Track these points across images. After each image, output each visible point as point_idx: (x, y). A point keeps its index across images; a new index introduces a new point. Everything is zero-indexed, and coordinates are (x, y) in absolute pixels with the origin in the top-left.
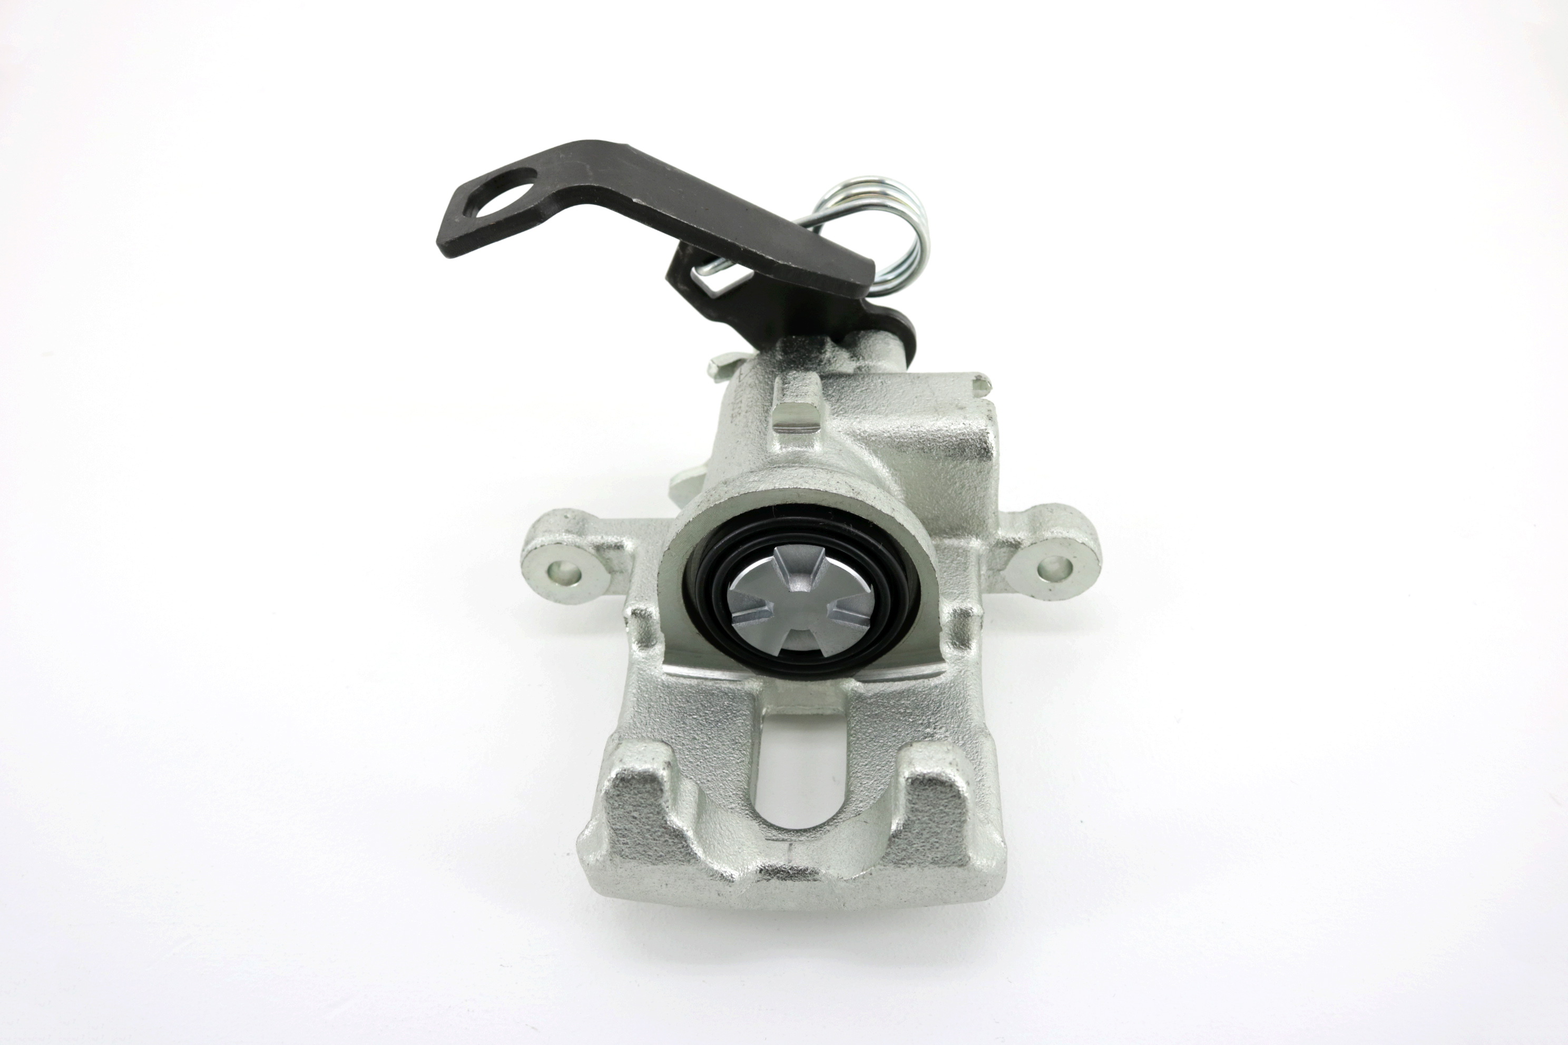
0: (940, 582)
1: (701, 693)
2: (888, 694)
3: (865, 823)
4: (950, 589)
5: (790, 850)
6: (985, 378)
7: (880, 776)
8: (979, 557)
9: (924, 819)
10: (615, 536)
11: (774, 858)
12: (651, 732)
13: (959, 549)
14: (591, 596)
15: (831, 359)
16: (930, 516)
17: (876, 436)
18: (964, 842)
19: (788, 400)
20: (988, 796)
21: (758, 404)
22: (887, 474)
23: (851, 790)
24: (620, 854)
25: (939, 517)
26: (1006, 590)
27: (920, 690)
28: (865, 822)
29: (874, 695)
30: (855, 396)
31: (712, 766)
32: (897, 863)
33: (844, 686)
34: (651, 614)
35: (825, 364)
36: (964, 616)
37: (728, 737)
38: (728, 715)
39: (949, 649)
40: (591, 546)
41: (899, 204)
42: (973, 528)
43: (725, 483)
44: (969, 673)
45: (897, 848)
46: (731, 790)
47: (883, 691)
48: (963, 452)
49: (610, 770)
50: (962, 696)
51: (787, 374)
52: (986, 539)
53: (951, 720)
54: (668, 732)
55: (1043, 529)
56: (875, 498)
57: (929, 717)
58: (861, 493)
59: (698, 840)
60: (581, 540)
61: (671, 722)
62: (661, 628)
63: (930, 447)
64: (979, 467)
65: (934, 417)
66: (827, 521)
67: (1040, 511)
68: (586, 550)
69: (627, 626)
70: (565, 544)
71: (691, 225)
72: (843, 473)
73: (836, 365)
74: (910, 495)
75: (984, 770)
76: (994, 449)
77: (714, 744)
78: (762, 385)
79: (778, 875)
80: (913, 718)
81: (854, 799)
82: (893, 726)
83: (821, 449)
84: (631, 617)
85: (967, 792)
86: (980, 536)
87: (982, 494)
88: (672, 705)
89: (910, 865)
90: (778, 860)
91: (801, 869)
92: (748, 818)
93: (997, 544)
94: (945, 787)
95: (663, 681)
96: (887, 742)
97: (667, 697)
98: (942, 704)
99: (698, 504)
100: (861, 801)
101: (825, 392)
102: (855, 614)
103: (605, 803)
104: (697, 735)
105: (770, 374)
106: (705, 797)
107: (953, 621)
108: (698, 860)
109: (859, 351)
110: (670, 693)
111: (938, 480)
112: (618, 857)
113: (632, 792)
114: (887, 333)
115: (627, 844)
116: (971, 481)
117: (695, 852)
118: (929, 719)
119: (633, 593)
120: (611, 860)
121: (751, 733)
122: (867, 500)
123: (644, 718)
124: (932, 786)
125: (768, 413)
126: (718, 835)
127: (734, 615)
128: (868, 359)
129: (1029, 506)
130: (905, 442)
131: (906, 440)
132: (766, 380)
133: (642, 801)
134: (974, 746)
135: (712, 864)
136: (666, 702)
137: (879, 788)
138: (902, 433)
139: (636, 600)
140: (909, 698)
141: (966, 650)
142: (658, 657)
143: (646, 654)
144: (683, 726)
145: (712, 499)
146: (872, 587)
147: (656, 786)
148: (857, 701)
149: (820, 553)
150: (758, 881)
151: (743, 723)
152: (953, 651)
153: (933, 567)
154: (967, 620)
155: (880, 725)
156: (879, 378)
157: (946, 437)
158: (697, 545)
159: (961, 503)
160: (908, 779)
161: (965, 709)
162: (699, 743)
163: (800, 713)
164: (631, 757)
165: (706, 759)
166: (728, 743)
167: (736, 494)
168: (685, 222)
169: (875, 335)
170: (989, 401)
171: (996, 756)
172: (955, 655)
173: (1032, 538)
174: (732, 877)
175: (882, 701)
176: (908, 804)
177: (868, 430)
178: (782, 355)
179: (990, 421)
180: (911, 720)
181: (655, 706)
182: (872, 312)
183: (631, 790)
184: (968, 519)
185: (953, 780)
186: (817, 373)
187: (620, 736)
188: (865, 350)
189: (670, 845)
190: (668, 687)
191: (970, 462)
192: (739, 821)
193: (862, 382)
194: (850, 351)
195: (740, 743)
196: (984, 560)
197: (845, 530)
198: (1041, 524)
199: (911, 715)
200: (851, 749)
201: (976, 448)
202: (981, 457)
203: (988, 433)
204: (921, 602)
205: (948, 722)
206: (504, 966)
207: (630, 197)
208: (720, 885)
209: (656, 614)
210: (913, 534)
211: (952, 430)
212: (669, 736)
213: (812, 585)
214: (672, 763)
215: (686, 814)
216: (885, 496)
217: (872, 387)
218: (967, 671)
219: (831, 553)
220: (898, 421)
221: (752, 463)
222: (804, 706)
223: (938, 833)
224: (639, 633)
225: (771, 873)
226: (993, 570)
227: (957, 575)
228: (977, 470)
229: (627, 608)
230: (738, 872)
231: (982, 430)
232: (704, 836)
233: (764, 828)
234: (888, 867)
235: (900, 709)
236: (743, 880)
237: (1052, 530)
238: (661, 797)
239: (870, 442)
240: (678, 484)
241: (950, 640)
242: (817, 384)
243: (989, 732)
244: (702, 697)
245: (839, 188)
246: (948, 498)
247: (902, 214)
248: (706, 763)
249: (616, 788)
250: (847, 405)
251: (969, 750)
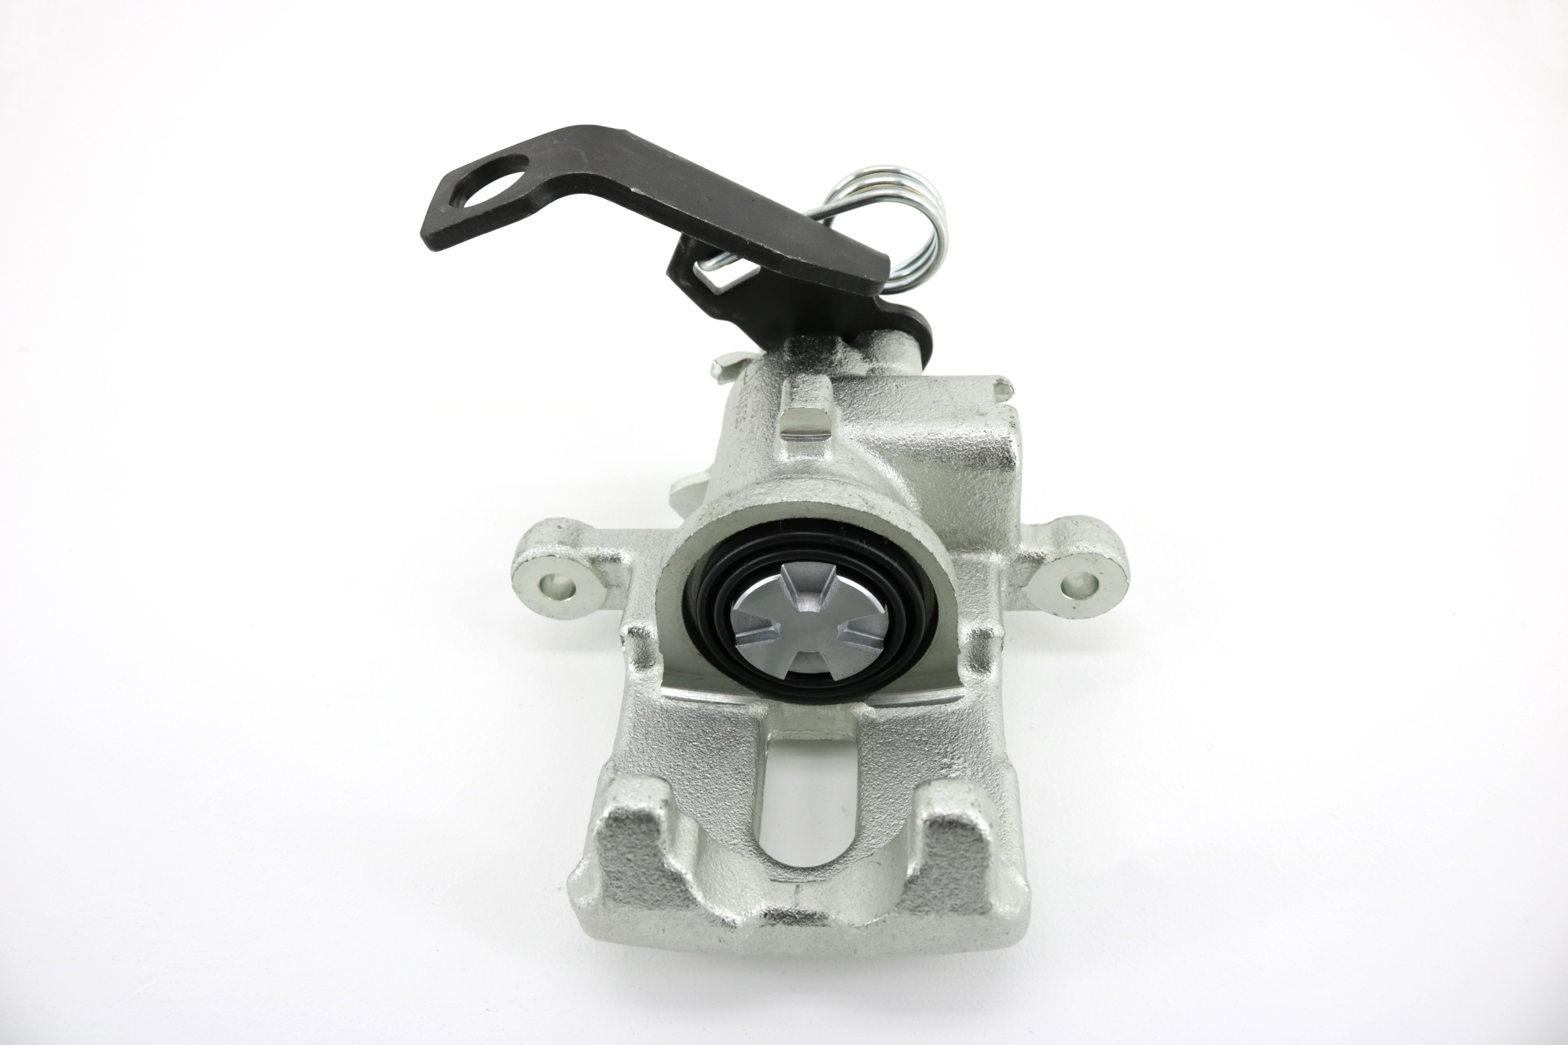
0: (959, 600)
1: (702, 718)
2: (902, 720)
3: (878, 865)
4: (969, 608)
5: (797, 892)
6: (1007, 382)
7: (893, 810)
8: (999, 573)
9: (943, 864)
10: (611, 548)
11: (780, 902)
12: (649, 761)
13: (979, 564)
14: (585, 612)
15: (842, 361)
16: (947, 529)
17: (891, 443)
18: (986, 888)
19: (796, 405)
20: (1010, 834)
21: (765, 408)
22: (902, 485)
23: (863, 824)
24: (613, 898)
25: (957, 531)
26: (1027, 607)
27: (936, 716)
28: (878, 863)
29: (887, 721)
30: (868, 400)
31: (714, 798)
32: (913, 910)
33: (855, 710)
34: (649, 633)
35: (836, 365)
36: (984, 638)
37: (731, 766)
38: (731, 742)
39: (967, 672)
40: (586, 559)
41: (915, 195)
42: (993, 542)
43: (729, 495)
44: (988, 698)
45: (913, 894)
46: (734, 824)
47: (896, 716)
48: (984, 462)
49: (603, 808)
50: (981, 723)
51: (795, 377)
52: (1007, 553)
53: (970, 749)
54: (666, 760)
55: (1068, 544)
56: (890, 512)
57: (946, 746)
58: (876, 507)
59: (698, 883)
60: (575, 552)
61: (669, 749)
62: (659, 648)
63: (948, 456)
64: (1001, 477)
65: (953, 424)
66: (838, 537)
67: (1065, 524)
68: (580, 563)
69: (623, 645)
70: (558, 556)
71: (694, 216)
72: (855, 486)
73: (847, 367)
74: (926, 507)
75: (1005, 805)
76: (1017, 458)
77: (715, 774)
78: (769, 388)
79: (784, 919)
80: (929, 747)
81: (865, 835)
82: (907, 755)
83: (832, 458)
84: (627, 636)
85: (990, 835)
86: (1001, 551)
87: (1003, 506)
88: (670, 731)
89: (927, 912)
90: (785, 904)
91: (809, 914)
92: (751, 854)
93: (1019, 559)
94: (966, 830)
95: (662, 705)
96: (901, 773)
97: (666, 722)
98: (960, 732)
99: (700, 518)
100: (873, 838)
101: (836, 396)
102: (867, 636)
103: (597, 844)
104: (698, 763)
105: (777, 376)
106: (706, 836)
107: (972, 642)
108: (697, 906)
109: (872, 352)
110: (669, 718)
111: (957, 492)
112: (612, 901)
113: (626, 833)
114: (901, 333)
115: (621, 887)
116: (991, 492)
117: (695, 897)
118: (946, 748)
119: (630, 611)
120: (603, 904)
121: (756, 762)
122: (881, 514)
123: (640, 745)
124: (952, 828)
125: (775, 419)
126: (719, 877)
127: (737, 636)
128: (882, 361)
129: (1052, 519)
130: (922, 450)
131: (922, 449)
132: (773, 383)
133: (638, 842)
134: (995, 778)
135: (713, 908)
136: (664, 727)
137: (893, 823)
138: (918, 441)
139: (633, 618)
140: (924, 725)
141: (986, 673)
142: (657, 679)
143: (644, 675)
144: (682, 753)
145: (714, 512)
146: (886, 607)
147: (652, 827)
148: (868, 728)
149: (831, 570)
150: (762, 926)
151: (746, 750)
152: (972, 674)
153: (952, 586)
154: (986, 642)
155: (893, 754)
156: (894, 381)
157: (966, 445)
158: (698, 561)
159: (981, 515)
160: (926, 821)
161: (985, 737)
162: (700, 772)
163: (808, 738)
164: (625, 794)
165: (707, 790)
166: (731, 772)
167: (740, 508)
168: (687, 213)
169: (889, 335)
170: (1012, 407)
171: (1017, 789)
172: (974, 679)
173: (1057, 553)
174: (734, 923)
175: (896, 728)
176: (926, 848)
177: (883, 438)
178: (790, 356)
179: (1013, 428)
180: (927, 749)
181: (653, 732)
182: (886, 310)
183: (625, 831)
184: (988, 533)
185: (974, 823)
186: (828, 375)
187: (615, 765)
188: (878, 351)
189: (667, 889)
190: (667, 711)
191: (992, 472)
192: (743, 860)
193: (875, 386)
194: (863, 352)
195: (743, 772)
196: (1004, 577)
197: (858, 546)
198: (1065, 538)
199: (927, 744)
200: (863, 780)
201: (998, 458)
202: (1003, 467)
203: (1011, 441)
204: (939, 623)
205: (966, 751)
206: (490, 1011)
207: (628, 186)
208: (722, 931)
209: (654, 633)
210: (931, 551)
211: (972, 439)
212: (668, 764)
213: (821, 605)
214: (669, 801)
215: (685, 855)
216: (901, 511)
217: (887, 391)
218: (986, 696)
219: (842, 571)
220: (914, 428)
221: (757, 473)
222: (812, 731)
223: (958, 880)
224: (636, 652)
225: (777, 917)
226: (1014, 586)
227: (976, 593)
228: (998, 481)
229: (624, 626)
230: (740, 918)
231: (1005, 438)
232: (704, 879)
233: (769, 866)
234: (903, 914)
235: (915, 737)
236: (746, 926)
237: (1078, 544)
238: (658, 838)
239: (883, 449)
240: (679, 491)
241: (968, 663)
242: (828, 387)
243: (1010, 763)
244: (703, 722)
245: (852, 178)
246: (967, 510)
247: (918, 206)
248: (707, 795)
249: (609, 828)
250: (859, 410)
251: (990, 782)
